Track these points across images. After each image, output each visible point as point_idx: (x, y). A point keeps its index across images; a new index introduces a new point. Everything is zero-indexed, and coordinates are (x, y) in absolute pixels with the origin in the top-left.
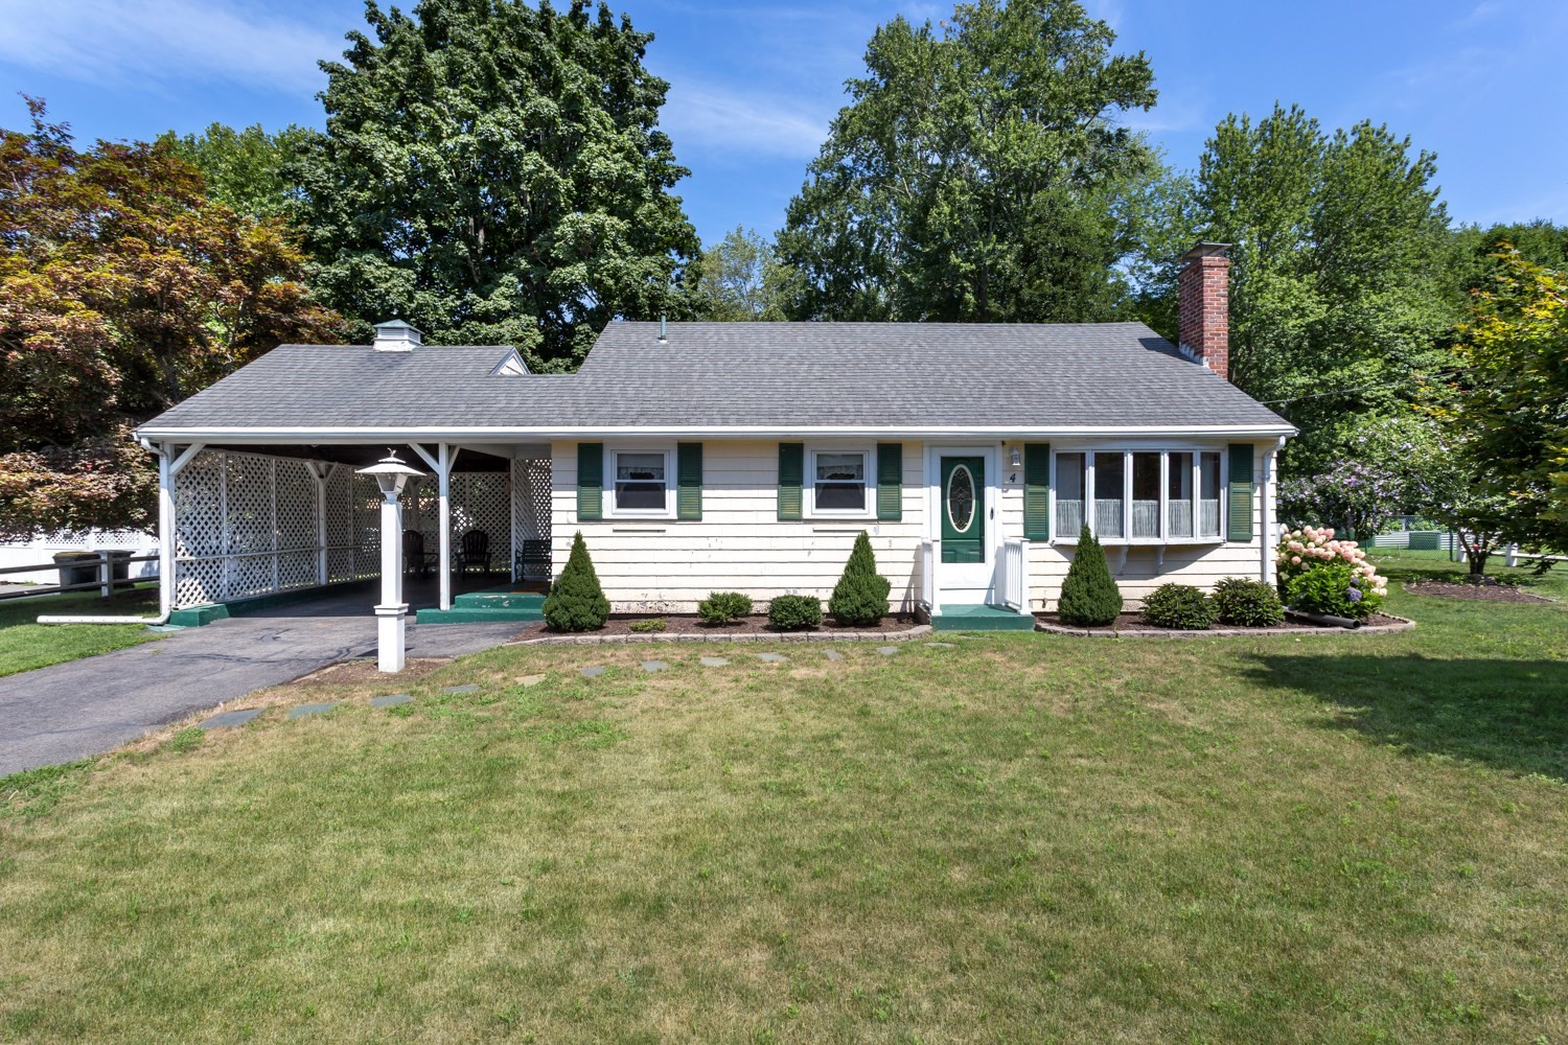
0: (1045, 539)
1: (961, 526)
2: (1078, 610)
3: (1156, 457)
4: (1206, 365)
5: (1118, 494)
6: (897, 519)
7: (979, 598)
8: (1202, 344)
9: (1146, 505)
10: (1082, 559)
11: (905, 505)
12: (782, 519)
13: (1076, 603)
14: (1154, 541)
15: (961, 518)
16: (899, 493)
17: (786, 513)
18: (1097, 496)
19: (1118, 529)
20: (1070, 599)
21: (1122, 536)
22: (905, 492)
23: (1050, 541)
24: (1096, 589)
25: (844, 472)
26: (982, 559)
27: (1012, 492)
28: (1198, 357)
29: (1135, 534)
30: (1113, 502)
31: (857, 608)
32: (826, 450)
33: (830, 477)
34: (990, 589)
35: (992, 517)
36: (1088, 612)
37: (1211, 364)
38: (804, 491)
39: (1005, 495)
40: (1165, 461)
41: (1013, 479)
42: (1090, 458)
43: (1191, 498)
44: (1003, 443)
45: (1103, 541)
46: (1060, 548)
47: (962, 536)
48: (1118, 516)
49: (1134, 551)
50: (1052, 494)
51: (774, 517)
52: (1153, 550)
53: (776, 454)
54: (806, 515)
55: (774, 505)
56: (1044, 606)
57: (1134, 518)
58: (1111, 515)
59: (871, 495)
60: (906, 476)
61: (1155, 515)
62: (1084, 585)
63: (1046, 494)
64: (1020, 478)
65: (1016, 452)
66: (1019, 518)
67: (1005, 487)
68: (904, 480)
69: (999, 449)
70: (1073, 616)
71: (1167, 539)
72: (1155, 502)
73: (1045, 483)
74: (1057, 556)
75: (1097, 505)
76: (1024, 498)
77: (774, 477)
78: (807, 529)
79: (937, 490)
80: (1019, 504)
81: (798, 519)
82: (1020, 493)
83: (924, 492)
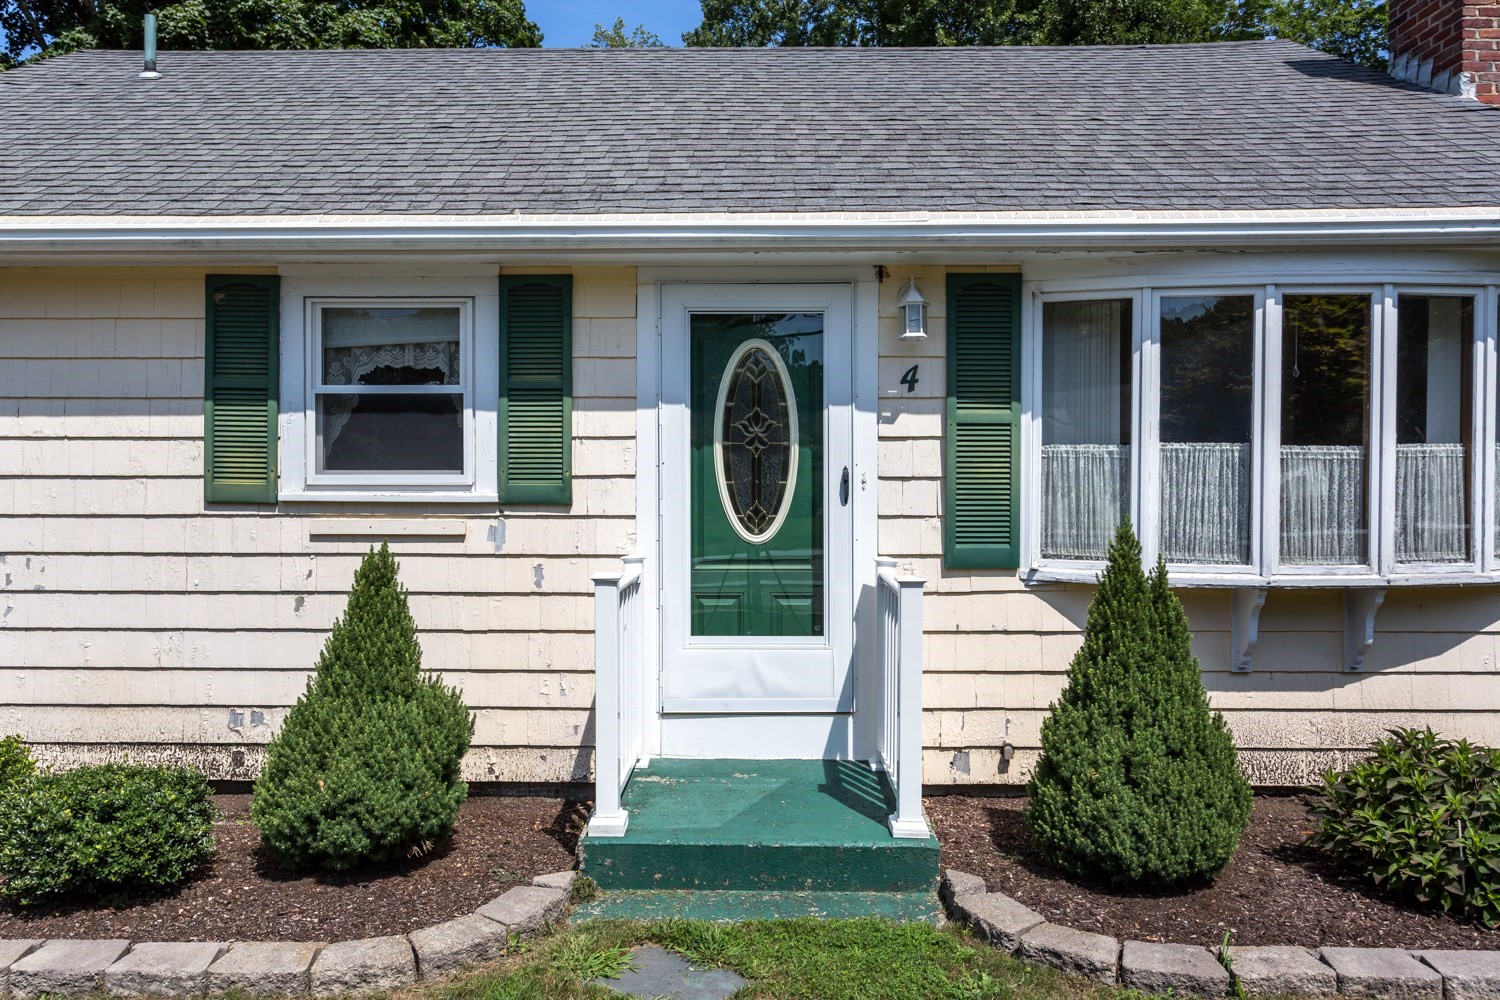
0: (1008, 564)
1: (756, 522)
2: (1089, 831)
3: (1355, 312)
4: (1469, 93)
5: (1234, 425)
6: (557, 502)
7: (808, 743)
8: (1459, 38)
9: (1321, 463)
10: (1109, 646)
11: (584, 458)
12: (217, 503)
13: (1085, 807)
14: (1348, 574)
15: (757, 501)
16: (564, 424)
17: (230, 484)
18: (1168, 433)
19: (1233, 536)
20: (1066, 786)
21: (1246, 558)
22: (582, 421)
23: (1023, 570)
24: (1158, 763)
25: (408, 360)
26: (815, 625)
27: (907, 423)
28: (1444, 76)
29: (1287, 553)
30: (1217, 454)
31: (311, 821)
32: (346, 295)
33: (367, 379)
34: (841, 714)
35: (845, 501)
36: (1124, 847)
37: (1480, 91)
38: (283, 418)
39: (887, 430)
40: (1385, 318)
41: (910, 380)
42: (1147, 318)
43: (1465, 436)
44: (881, 272)
45: (1181, 575)
46: (1053, 591)
47: (754, 555)
48: (1234, 493)
49: (1281, 602)
50: (1030, 429)
51: (192, 495)
52: (1344, 601)
53: (197, 306)
54: (289, 489)
55: (192, 458)
56: (1004, 766)
57: (1284, 501)
58: (1213, 492)
59: (481, 430)
60: (585, 375)
61: (1350, 491)
62: (1112, 737)
63: (1008, 429)
64: (933, 378)
65: (914, 297)
66: (928, 498)
67: (886, 408)
68: (581, 385)
69: (869, 291)
70: (1075, 855)
71: (1390, 569)
72: (1352, 452)
73: (1008, 392)
74: (1043, 614)
75: (1166, 460)
76: (944, 439)
77: (194, 377)
78: (293, 532)
79: (677, 417)
80: (928, 459)
81: (266, 503)
82: (932, 424)
83: (640, 420)
